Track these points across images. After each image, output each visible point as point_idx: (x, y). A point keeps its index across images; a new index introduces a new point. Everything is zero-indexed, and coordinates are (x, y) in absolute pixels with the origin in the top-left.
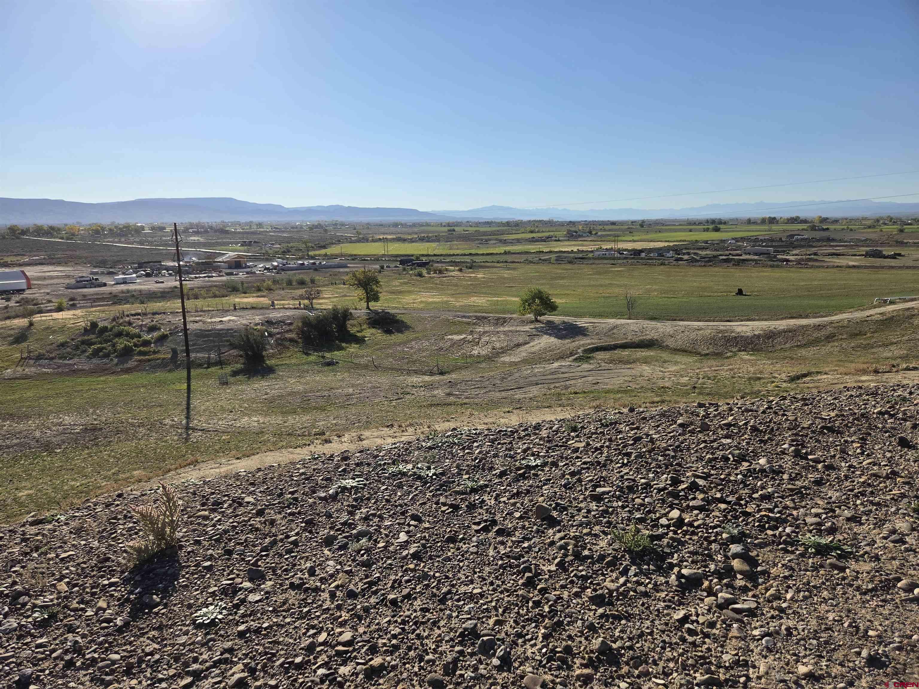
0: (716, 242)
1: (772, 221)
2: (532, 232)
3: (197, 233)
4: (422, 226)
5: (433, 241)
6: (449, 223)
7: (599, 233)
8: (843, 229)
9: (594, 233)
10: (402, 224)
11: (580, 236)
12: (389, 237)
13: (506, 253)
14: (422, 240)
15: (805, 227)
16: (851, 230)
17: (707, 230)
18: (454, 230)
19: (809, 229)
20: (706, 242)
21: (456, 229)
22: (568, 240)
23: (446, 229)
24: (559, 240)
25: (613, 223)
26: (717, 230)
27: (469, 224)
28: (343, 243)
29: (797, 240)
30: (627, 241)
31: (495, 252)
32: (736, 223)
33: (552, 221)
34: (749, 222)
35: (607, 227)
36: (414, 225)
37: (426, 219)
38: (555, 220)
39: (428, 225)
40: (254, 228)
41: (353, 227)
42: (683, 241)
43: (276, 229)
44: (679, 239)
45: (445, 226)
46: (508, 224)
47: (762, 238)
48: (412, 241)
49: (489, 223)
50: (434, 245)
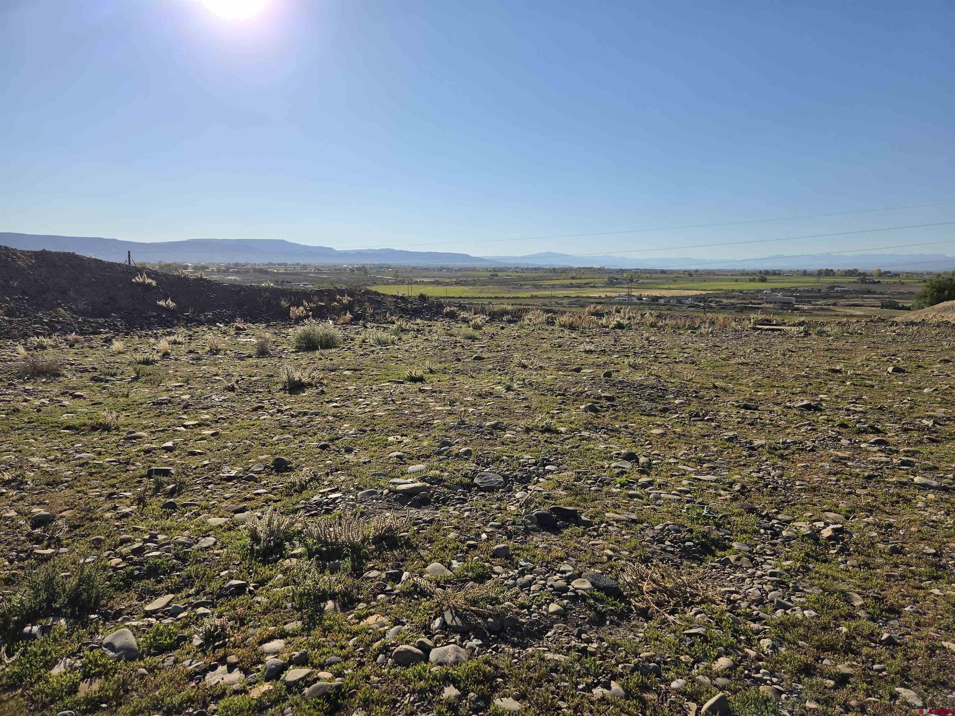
0: (752, 292)
1: (829, 273)
2: (573, 278)
3: (237, 273)
4: (468, 270)
5: (469, 285)
6: (494, 269)
7: (641, 281)
8: (895, 283)
9: (635, 280)
10: (448, 269)
11: (619, 283)
12: (426, 280)
13: (532, 297)
14: (457, 283)
15: (855, 280)
16: (903, 284)
17: (753, 280)
18: (497, 275)
19: (859, 281)
20: (741, 292)
21: (499, 274)
22: (605, 287)
23: (489, 274)
24: (595, 287)
25: (663, 272)
26: (763, 280)
27: (517, 269)
28: (378, 284)
29: (837, 292)
30: (663, 289)
31: (521, 296)
32: (791, 274)
33: (604, 268)
34: (805, 273)
35: (654, 276)
36: (460, 270)
37: (477, 264)
38: (606, 268)
39: (474, 269)
40: (298, 269)
41: (396, 271)
42: (720, 290)
43: (319, 270)
44: (715, 288)
45: (490, 271)
46: (554, 270)
47: (801, 289)
48: (447, 284)
49: (536, 269)
50: (466, 288)
